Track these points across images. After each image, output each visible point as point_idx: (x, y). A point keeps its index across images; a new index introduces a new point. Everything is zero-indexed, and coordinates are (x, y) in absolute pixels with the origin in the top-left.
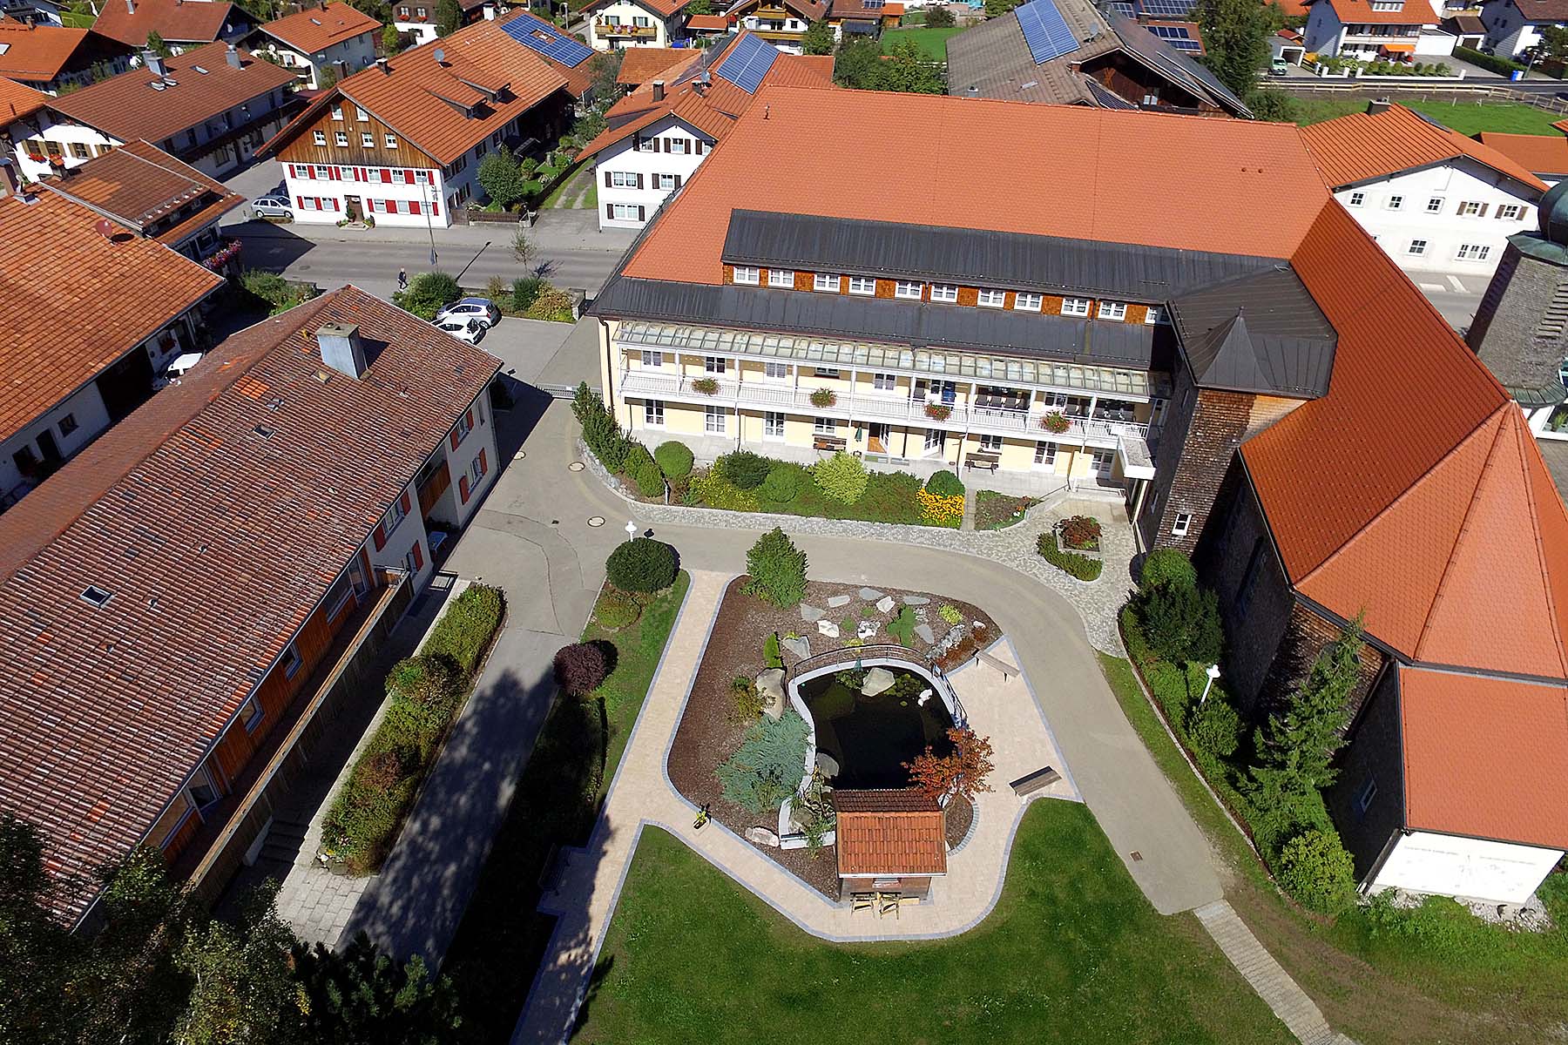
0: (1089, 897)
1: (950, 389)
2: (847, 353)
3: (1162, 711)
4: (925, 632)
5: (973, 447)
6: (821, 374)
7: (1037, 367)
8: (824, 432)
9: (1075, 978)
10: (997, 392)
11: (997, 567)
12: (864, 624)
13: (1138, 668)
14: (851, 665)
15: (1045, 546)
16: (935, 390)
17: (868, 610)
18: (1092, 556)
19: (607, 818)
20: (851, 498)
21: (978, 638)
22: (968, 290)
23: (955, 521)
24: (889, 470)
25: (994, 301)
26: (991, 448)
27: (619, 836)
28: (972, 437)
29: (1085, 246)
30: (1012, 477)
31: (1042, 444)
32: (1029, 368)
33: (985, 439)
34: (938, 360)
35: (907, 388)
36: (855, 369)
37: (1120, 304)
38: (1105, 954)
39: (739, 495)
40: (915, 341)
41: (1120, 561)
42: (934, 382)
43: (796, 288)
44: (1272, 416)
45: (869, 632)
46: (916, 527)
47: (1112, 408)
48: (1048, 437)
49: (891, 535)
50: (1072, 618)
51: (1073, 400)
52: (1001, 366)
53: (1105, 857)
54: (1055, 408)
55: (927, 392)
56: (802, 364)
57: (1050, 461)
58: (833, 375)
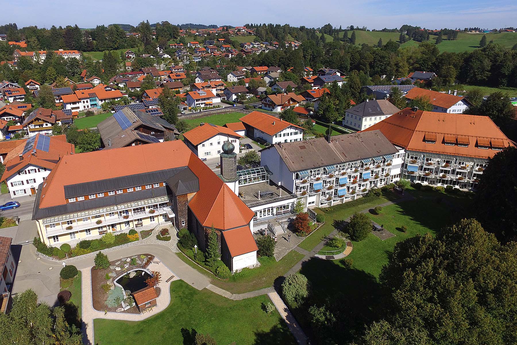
0: (187, 293)
1: (127, 211)
2: (102, 211)
3: (190, 258)
4: (139, 262)
5: (136, 223)
6: (96, 217)
7: (144, 201)
8: (101, 230)
9: (188, 306)
10: (137, 209)
11: (149, 245)
12: (125, 265)
13: (183, 253)
14: (126, 273)
15: (158, 237)
16: (124, 213)
17: (126, 262)
18: (168, 236)
19: (84, 322)
20: (112, 242)
21: (150, 259)
22: (125, 190)
23: (137, 239)
24: (119, 234)
25: (131, 190)
26: (140, 222)
27: (89, 325)
28: (135, 220)
29: (146, 174)
30: (147, 226)
31: (151, 217)
32: (143, 202)
33: (138, 220)
34: (123, 206)
35: (117, 214)
36: (104, 214)
37: (157, 184)
38: (192, 300)
39: (85, 250)
40: (116, 204)
41: (174, 235)
42: (123, 211)
43: (85, 200)
44: (192, 197)
45: (127, 266)
46: (129, 243)
47: (162, 205)
48: (151, 215)
49: (124, 246)
50: (168, 249)
51: (154, 206)
52: (137, 203)
53: (187, 286)
54: (151, 209)
55: (122, 214)
56: (92, 216)
57: (154, 220)
58: (99, 216)
